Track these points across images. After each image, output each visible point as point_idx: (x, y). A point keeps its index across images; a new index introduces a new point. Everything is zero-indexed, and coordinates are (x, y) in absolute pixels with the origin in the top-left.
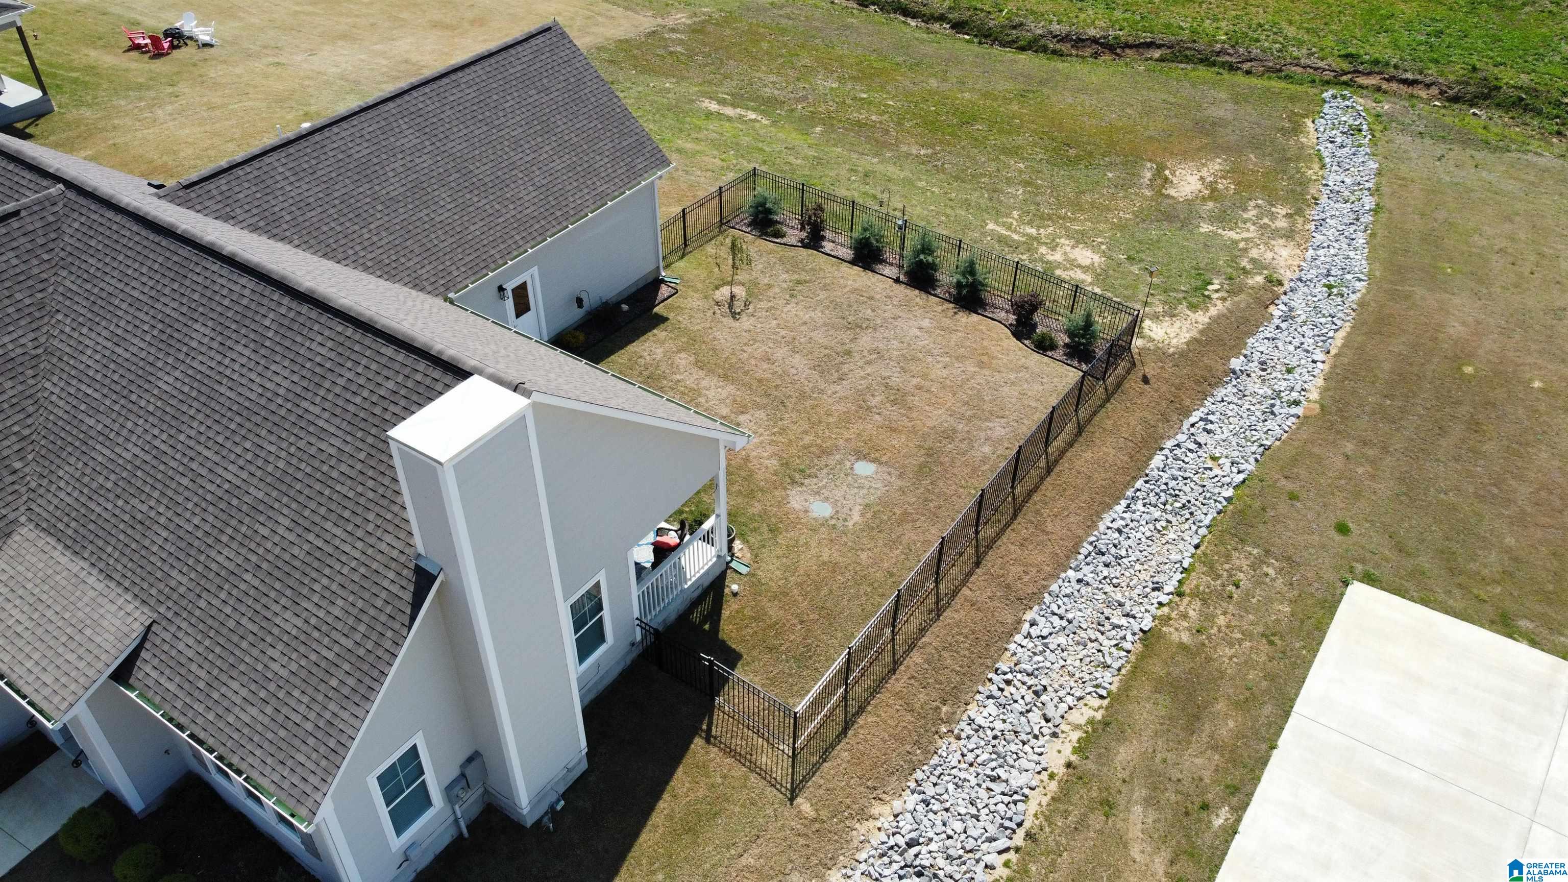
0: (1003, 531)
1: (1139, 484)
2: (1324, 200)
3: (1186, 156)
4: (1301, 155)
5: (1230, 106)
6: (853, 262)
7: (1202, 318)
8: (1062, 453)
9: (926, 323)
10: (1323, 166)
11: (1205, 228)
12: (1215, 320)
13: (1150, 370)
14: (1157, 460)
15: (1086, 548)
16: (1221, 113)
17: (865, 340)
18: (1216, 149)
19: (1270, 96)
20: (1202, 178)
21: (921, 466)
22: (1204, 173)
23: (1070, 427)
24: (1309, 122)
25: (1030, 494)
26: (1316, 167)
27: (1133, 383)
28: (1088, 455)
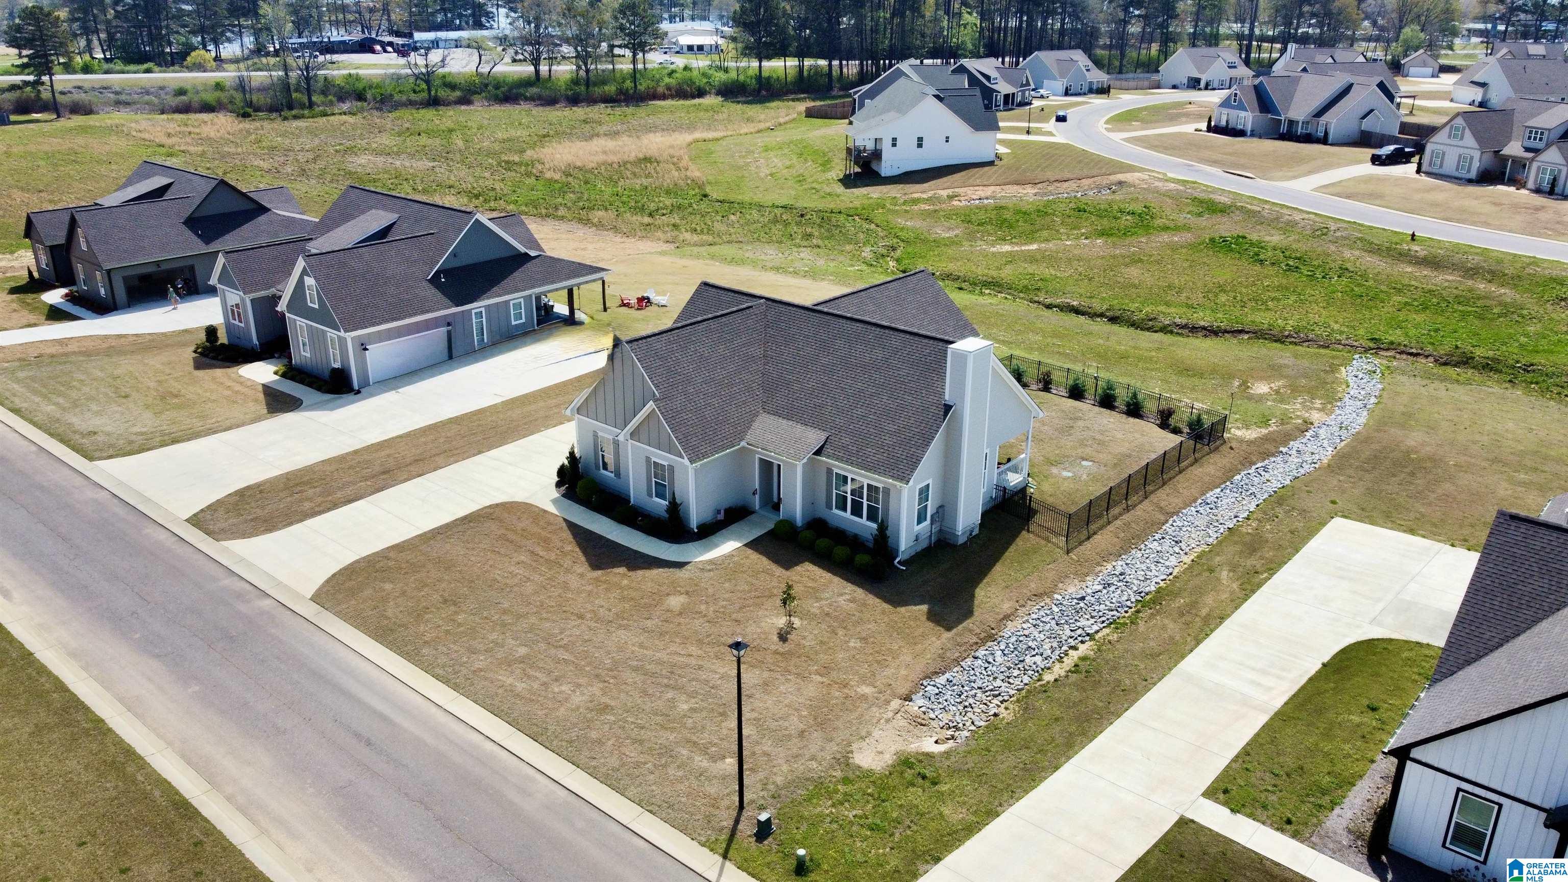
0: (1158, 489)
1: (1228, 483)
2: (1346, 399)
3: (1261, 379)
4: (1336, 381)
5: (1292, 359)
6: (1069, 397)
7: (1264, 431)
8: (1187, 467)
9: (1112, 420)
10: (1348, 386)
11: (1269, 403)
12: (1270, 433)
13: (1234, 445)
14: (1238, 477)
15: (1200, 501)
16: (1286, 362)
17: (1080, 423)
18: (1282, 377)
19: (1318, 355)
20: (1271, 388)
21: (1115, 464)
22: (1272, 385)
23: (1191, 459)
24: (1343, 369)
25: (1170, 479)
26: (1344, 387)
27: (1225, 449)
28: (1201, 470)
